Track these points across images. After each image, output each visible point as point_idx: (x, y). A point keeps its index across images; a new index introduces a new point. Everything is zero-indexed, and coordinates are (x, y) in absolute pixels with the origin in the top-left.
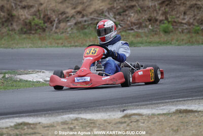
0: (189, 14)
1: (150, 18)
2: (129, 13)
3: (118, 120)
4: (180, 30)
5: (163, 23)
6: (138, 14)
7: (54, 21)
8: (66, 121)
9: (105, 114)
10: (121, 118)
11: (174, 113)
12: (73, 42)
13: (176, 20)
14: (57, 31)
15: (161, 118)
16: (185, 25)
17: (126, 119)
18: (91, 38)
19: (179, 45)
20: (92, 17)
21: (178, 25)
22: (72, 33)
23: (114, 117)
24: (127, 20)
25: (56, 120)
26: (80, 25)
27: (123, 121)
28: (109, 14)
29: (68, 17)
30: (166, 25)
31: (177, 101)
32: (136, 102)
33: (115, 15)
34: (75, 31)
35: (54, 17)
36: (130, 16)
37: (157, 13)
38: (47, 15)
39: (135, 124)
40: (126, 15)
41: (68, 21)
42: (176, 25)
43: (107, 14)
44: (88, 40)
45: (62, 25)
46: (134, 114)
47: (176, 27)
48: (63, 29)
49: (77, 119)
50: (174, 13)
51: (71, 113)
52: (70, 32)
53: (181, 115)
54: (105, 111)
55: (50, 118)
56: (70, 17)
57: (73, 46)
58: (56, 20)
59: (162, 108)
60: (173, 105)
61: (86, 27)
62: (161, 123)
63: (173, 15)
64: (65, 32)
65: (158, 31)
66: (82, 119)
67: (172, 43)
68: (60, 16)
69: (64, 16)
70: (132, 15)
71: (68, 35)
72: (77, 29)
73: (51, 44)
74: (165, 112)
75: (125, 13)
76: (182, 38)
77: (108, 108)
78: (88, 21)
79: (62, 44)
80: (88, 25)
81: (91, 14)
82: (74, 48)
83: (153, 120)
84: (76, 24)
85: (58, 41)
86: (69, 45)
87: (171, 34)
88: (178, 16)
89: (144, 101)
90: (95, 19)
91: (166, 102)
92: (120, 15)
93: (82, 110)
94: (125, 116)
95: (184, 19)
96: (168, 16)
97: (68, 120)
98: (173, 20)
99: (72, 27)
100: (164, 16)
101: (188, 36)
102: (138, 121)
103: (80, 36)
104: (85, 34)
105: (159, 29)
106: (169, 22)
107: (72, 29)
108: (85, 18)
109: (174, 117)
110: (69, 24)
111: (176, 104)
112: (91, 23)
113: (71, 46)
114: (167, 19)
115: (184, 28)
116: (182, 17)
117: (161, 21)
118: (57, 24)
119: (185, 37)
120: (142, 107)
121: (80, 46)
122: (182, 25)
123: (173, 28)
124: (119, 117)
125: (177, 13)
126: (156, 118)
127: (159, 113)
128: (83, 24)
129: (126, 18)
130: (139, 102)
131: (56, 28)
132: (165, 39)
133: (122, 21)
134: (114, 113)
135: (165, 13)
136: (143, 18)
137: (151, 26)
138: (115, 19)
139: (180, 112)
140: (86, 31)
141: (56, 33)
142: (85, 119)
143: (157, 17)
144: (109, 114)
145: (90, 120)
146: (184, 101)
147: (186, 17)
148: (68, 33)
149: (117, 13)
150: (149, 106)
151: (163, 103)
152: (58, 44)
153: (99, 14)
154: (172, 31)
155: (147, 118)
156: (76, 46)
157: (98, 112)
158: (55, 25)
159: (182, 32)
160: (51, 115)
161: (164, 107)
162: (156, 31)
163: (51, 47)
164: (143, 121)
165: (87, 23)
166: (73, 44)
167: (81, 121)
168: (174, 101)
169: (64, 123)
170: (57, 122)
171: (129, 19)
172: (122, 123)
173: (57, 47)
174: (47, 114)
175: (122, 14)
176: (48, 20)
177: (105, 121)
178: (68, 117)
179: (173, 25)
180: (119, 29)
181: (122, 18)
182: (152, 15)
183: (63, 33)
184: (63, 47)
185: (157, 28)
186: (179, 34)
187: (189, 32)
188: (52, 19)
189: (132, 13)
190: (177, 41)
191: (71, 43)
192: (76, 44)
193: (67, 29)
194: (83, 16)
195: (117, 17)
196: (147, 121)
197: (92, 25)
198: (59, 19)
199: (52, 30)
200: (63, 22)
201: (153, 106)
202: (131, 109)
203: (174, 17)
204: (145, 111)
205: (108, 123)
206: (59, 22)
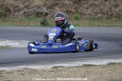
0: (90, 9)
1: (67, 11)
2: (55, 7)
3: (50, 70)
4: (84, 18)
5: (75, 14)
6: (60, 8)
7: (12, 11)
8: (20, 70)
9: (42, 66)
10: (51, 68)
11: (82, 66)
12: (22, 23)
13: (82, 12)
14: (13, 17)
15: (75, 69)
16: (87, 15)
17: (55, 69)
18: (33, 22)
19: (84, 27)
20: (34, 9)
21: (84, 15)
22: (22, 18)
23: (47, 68)
24: (54, 12)
25: (14, 69)
26: (26, 14)
27: (53, 70)
28: (43, 8)
29: (19, 9)
30: (76, 15)
31: (84, 59)
32: (60, 59)
33: (47, 8)
34: (23, 17)
35: (12, 9)
36: (56, 9)
37: (72, 8)
38: (7, 7)
39: (60, 72)
40: (54, 9)
41: (20, 11)
42: (83, 15)
43: (42, 8)
44: (31, 22)
45: (16, 13)
46: (59, 67)
47: (82, 16)
48: (17, 16)
49: (26, 69)
50: (81, 8)
51: (23, 65)
52: (21, 18)
53: (86, 67)
54: (42, 64)
55: (10, 68)
56: (21, 9)
57: (23, 26)
58: (13, 10)
59: (75, 63)
60: (81, 61)
61: (30, 15)
62: (75, 72)
63: (80, 9)
64: (18, 18)
65: (72, 18)
66: (29, 68)
67: (80, 25)
68: (15, 8)
69: (17, 8)
70: (57, 8)
71: (20, 19)
72: (25, 16)
73: (10, 24)
74: (77, 65)
75: (53, 8)
76: (86, 22)
77: (44, 63)
78: (31, 12)
79: (16, 24)
80: (32, 14)
81: (33, 7)
82: (23, 27)
83: (70, 70)
84: (24, 13)
85: (14, 23)
86: (20, 25)
87: (80, 20)
88: (83, 10)
89: (64, 59)
90: (35, 11)
91: (77, 60)
92: (50, 8)
93: (29, 64)
94: (54, 68)
95: (87, 12)
96: (78, 10)
97: (21, 69)
98: (80, 12)
99: (22, 15)
100: (76, 10)
101: (89, 21)
102: (61, 70)
103: (27, 20)
104: (29, 19)
105: (72, 17)
106: (78, 13)
107: (22, 16)
108: (30, 10)
109: (82, 69)
110: (20, 13)
111: (83, 61)
112: (33, 13)
113: (21, 26)
114: (77, 11)
115: (87, 17)
116: (86, 10)
117: (74, 13)
118: (13, 13)
119: (87, 22)
120: (63, 62)
121: (27, 26)
122: (86, 15)
123: (81, 17)
124: (50, 68)
125: (83, 8)
126: (72, 69)
127: (73, 66)
128: (28, 13)
129: (53, 10)
130: (62, 59)
131: (13, 15)
132: (76, 23)
133: (51, 12)
134: (48, 66)
135: (76, 8)
136: (64, 11)
137: (68, 15)
138: (47, 10)
139: (86, 65)
140: (30, 17)
141: (13, 18)
142: (31, 69)
143: (72, 10)
144: (44, 66)
145: (34, 69)
146: (88, 59)
147: (88, 10)
148: (20, 18)
149: (48, 7)
150: (67, 62)
151: (76, 60)
152: (14, 24)
153: (38, 8)
154: (80, 19)
155: (66, 69)
156: (24, 26)
157: (38, 65)
158: (12, 14)
159: (86, 19)
160: (11, 66)
161: (76, 63)
162: (71, 18)
163: (10, 26)
164: (64, 71)
165: (30, 13)
166: (22, 25)
167: (28, 70)
168: (82, 59)
169: (19, 71)
170: (14, 70)
171: (55, 11)
172: (52, 71)
173: (13, 26)
174: (8, 65)
175: (51, 8)
176: (8, 10)
177: (42, 70)
178: (21, 67)
179: (81, 15)
180: (50, 17)
181: (51, 10)
182: (69, 9)
183: (16, 18)
184: (17, 26)
185: (71, 16)
186: (84, 20)
187: (90, 19)
188: (10, 10)
189: (57, 7)
190: (83, 24)
191: (21, 24)
192: (24, 25)
193: (19, 16)
194: (29, 9)
195: (49, 10)
196: (67, 71)
197: (33, 14)
198: (14, 10)
199: (10, 16)
200: (17, 12)
201: (70, 62)
202: (57, 63)
203: (81, 10)
204: (65, 65)
205: (44, 71)
206: (15, 12)
